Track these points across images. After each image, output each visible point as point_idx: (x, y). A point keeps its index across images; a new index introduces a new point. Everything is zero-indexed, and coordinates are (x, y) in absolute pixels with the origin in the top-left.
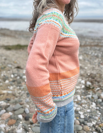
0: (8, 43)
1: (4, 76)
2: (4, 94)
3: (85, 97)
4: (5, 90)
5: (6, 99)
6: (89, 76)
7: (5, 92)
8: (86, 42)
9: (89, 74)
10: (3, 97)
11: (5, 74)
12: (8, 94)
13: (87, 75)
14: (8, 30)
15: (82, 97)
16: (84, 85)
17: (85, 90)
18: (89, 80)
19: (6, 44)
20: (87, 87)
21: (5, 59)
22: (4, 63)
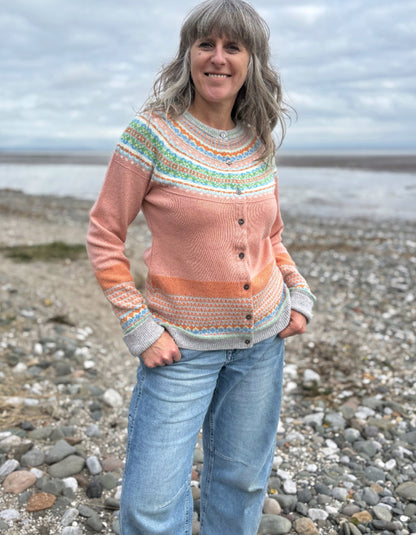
0: (18, 237)
1: (10, 347)
2: (11, 408)
3: (300, 421)
4: (13, 395)
5: (20, 426)
6: (312, 350)
7: (14, 400)
8: (299, 235)
9: (311, 345)
10: (6, 417)
11: (13, 343)
12: (25, 408)
13: (306, 346)
14: (19, 193)
15: (289, 420)
16: (294, 380)
17: (299, 398)
18: (312, 362)
19: (12, 243)
20: (305, 388)
21: (13, 292)
22: (9, 304)
